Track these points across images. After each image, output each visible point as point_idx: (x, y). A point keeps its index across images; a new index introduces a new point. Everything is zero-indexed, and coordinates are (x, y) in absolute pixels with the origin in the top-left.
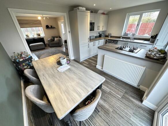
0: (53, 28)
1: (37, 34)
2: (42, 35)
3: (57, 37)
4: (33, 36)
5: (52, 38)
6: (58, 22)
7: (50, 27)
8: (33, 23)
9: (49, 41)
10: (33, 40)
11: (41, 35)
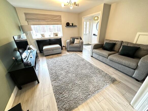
0: (75, 26)
1: (54, 34)
2: (60, 35)
3: (77, 39)
4: (50, 35)
5: (71, 40)
6: (83, 18)
7: (71, 25)
8: (52, 19)
9: (67, 43)
10: (48, 41)
11: (58, 35)
